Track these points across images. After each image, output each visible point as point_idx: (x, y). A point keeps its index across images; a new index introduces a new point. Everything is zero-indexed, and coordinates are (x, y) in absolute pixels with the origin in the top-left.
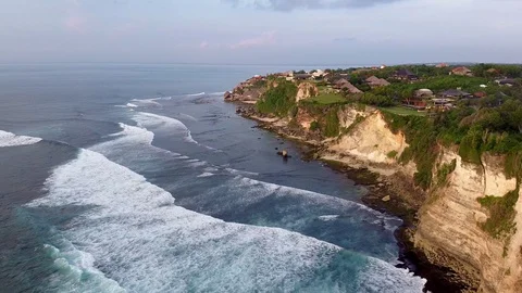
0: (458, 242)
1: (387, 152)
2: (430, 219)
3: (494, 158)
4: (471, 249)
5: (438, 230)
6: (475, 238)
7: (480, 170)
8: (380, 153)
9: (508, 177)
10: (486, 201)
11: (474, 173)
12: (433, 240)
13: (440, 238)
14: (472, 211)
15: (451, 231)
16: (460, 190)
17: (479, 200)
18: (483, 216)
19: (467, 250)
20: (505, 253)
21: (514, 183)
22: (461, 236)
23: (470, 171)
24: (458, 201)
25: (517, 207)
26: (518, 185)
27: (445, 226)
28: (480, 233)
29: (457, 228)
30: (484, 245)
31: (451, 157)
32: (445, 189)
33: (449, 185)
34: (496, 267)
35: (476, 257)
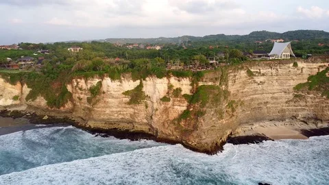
0: (116, 115)
1: (11, 97)
2: (98, 111)
3: (127, 75)
4: (123, 115)
5: (104, 114)
6: (125, 109)
7: (121, 82)
8: (6, 99)
9: (134, 80)
10: (126, 93)
11: (119, 83)
12: (103, 120)
13: (106, 117)
14: (121, 99)
15: (112, 111)
16: (113, 92)
17: (123, 93)
18: (127, 99)
19: (121, 117)
20: (147, 107)
21: (138, 82)
22: (117, 112)
23: (117, 83)
24: (113, 97)
25: (144, 90)
26: (141, 83)
27: (108, 111)
28: (127, 106)
29: (114, 110)
30: (131, 111)
31: (96, 81)
32: (102, 95)
33: (104, 93)
34: (143, 114)
35: (127, 117)
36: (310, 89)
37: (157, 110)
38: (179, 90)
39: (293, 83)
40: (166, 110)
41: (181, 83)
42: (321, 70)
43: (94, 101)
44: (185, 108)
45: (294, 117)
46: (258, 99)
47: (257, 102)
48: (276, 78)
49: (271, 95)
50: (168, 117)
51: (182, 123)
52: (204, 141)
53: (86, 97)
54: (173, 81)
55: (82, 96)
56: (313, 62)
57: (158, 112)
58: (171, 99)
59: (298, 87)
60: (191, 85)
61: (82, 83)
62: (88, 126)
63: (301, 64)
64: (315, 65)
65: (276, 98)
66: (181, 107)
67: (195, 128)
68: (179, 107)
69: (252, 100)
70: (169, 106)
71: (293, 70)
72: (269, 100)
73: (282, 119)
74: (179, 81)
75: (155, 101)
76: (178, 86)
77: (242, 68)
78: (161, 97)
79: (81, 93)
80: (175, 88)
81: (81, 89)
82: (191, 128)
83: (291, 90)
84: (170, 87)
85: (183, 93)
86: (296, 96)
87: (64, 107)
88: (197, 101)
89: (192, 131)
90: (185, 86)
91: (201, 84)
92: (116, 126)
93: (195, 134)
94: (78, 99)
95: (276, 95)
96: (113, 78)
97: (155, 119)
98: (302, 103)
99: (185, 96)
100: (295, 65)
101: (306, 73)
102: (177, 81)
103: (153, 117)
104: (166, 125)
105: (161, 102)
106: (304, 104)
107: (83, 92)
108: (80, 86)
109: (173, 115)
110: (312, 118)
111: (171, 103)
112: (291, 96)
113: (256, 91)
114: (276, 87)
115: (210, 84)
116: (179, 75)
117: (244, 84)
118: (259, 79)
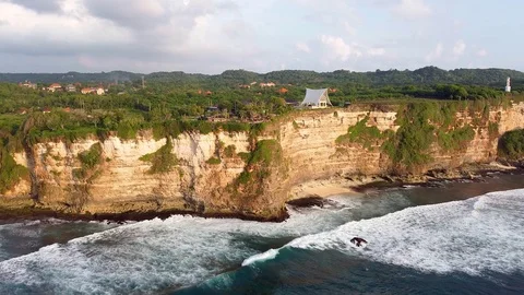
0: (129, 191)
2: (100, 188)
3: (147, 132)
4: (141, 190)
5: (111, 192)
6: (144, 182)
7: (137, 142)
9: (157, 138)
10: (145, 158)
11: (133, 145)
12: (108, 201)
13: (113, 196)
14: (137, 168)
15: (123, 186)
16: (124, 158)
17: (141, 159)
18: (148, 167)
19: (136, 193)
20: (181, 175)
21: (163, 141)
22: (131, 187)
23: (130, 144)
24: (125, 166)
25: (174, 151)
26: (168, 142)
27: (116, 186)
28: (147, 177)
29: (126, 184)
30: (154, 183)
31: (88, 144)
32: (107, 164)
33: (108, 160)
34: (175, 185)
35: (148, 193)
36: (351, 141)
37: (201, 176)
38: (231, 148)
39: (335, 136)
40: (215, 175)
41: (234, 138)
42: (360, 119)
43: (90, 173)
44: (241, 170)
45: (338, 174)
46: (303, 155)
47: (302, 159)
48: (319, 130)
49: (314, 150)
50: (219, 184)
51: (240, 189)
52: (272, 206)
53: (69, 169)
54: (223, 137)
55: (60, 169)
56: (352, 111)
57: (203, 180)
58: (223, 160)
59: (340, 140)
60: (248, 140)
61: (59, 148)
62: (84, 213)
63: (341, 114)
64: (355, 114)
65: (320, 154)
66: (236, 170)
67: (260, 192)
68: (233, 170)
69: (299, 156)
70: (218, 170)
71: (335, 121)
72: (314, 156)
73: (327, 177)
74: (231, 136)
75: (196, 165)
76: (231, 143)
77: (289, 120)
78: (207, 159)
79: (57, 165)
80: (226, 146)
81: (56, 158)
82: (254, 193)
83: (334, 143)
84: (219, 145)
85: (237, 151)
86: (338, 150)
87: (13, 190)
88: (259, 159)
89: (255, 197)
90: (240, 142)
91: (260, 139)
92: (129, 208)
93: (260, 200)
94: (51, 175)
95: (319, 150)
96: (124, 137)
97: (198, 188)
98: (345, 158)
99: (241, 154)
100: (336, 114)
101: (347, 123)
102: (227, 137)
103: (195, 187)
104: (218, 195)
105: (208, 166)
106: (347, 158)
107: (62, 162)
108: (55, 153)
109: (226, 181)
110: (355, 174)
111: (221, 165)
112: (333, 150)
113: (301, 145)
114: (319, 141)
115: (270, 138)
116: (232, 129)
117: (292, 138)
118: (303, 132)
